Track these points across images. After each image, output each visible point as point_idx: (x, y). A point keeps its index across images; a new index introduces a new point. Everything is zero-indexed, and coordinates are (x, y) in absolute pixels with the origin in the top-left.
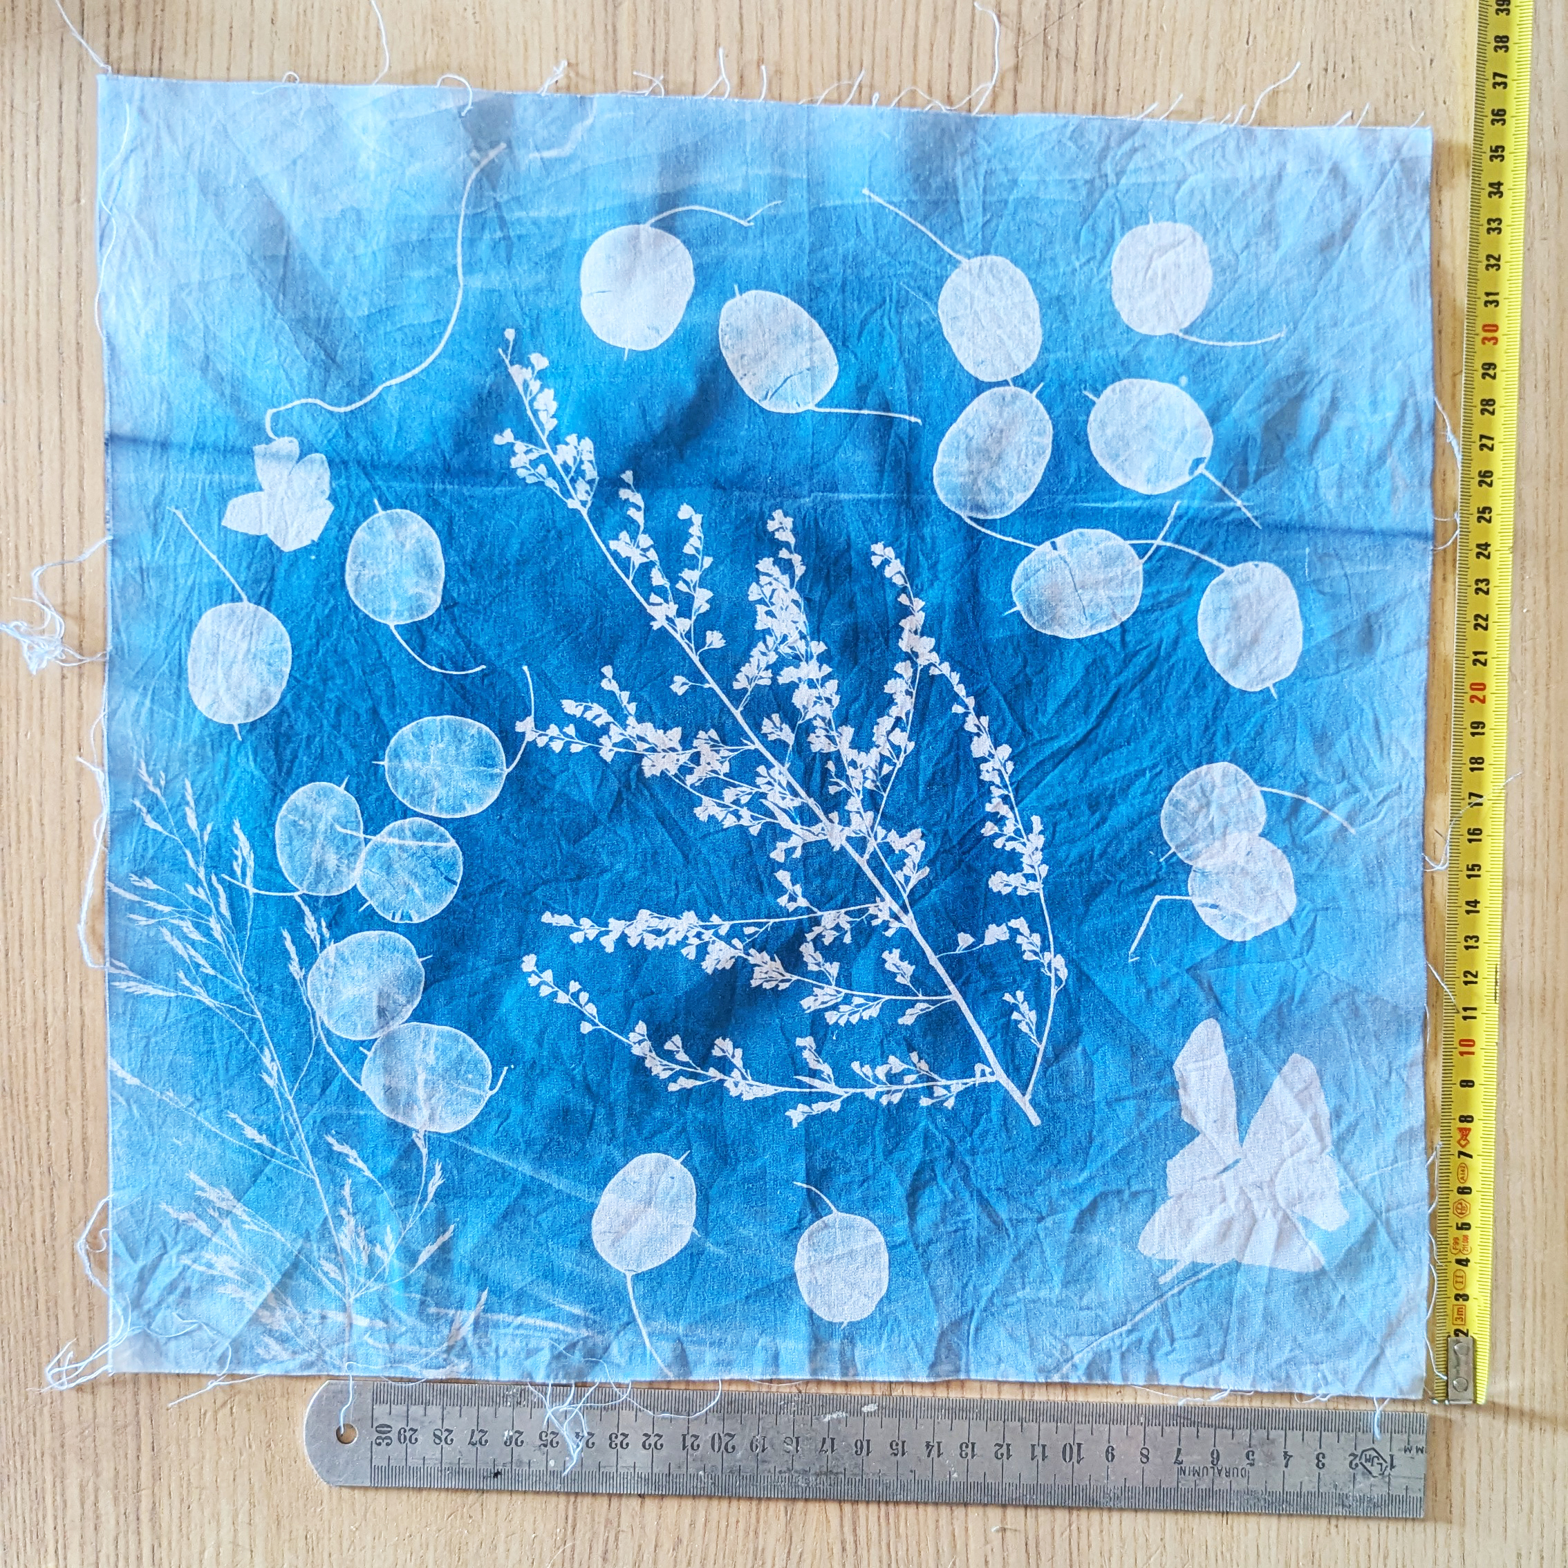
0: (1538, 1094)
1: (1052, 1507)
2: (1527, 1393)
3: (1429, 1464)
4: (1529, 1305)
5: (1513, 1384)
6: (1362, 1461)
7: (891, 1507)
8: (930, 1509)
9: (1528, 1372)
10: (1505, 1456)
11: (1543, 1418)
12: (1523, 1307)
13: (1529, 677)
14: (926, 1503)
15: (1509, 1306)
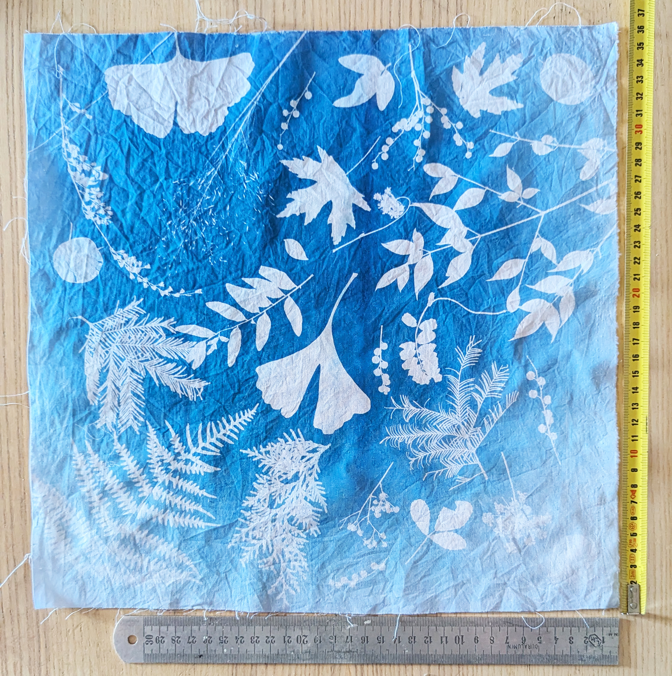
1: (451, 665)
2: (663, 609)
3: (620, 641)
5: (657, 605)
6: (590, 640)
7: (378, 666)
8: (396, 667)
9: (664, 598)
10: (654, 637)
12: (661, 570)
13: (660, 286)
14: (394, 664)
15: (655, 569)
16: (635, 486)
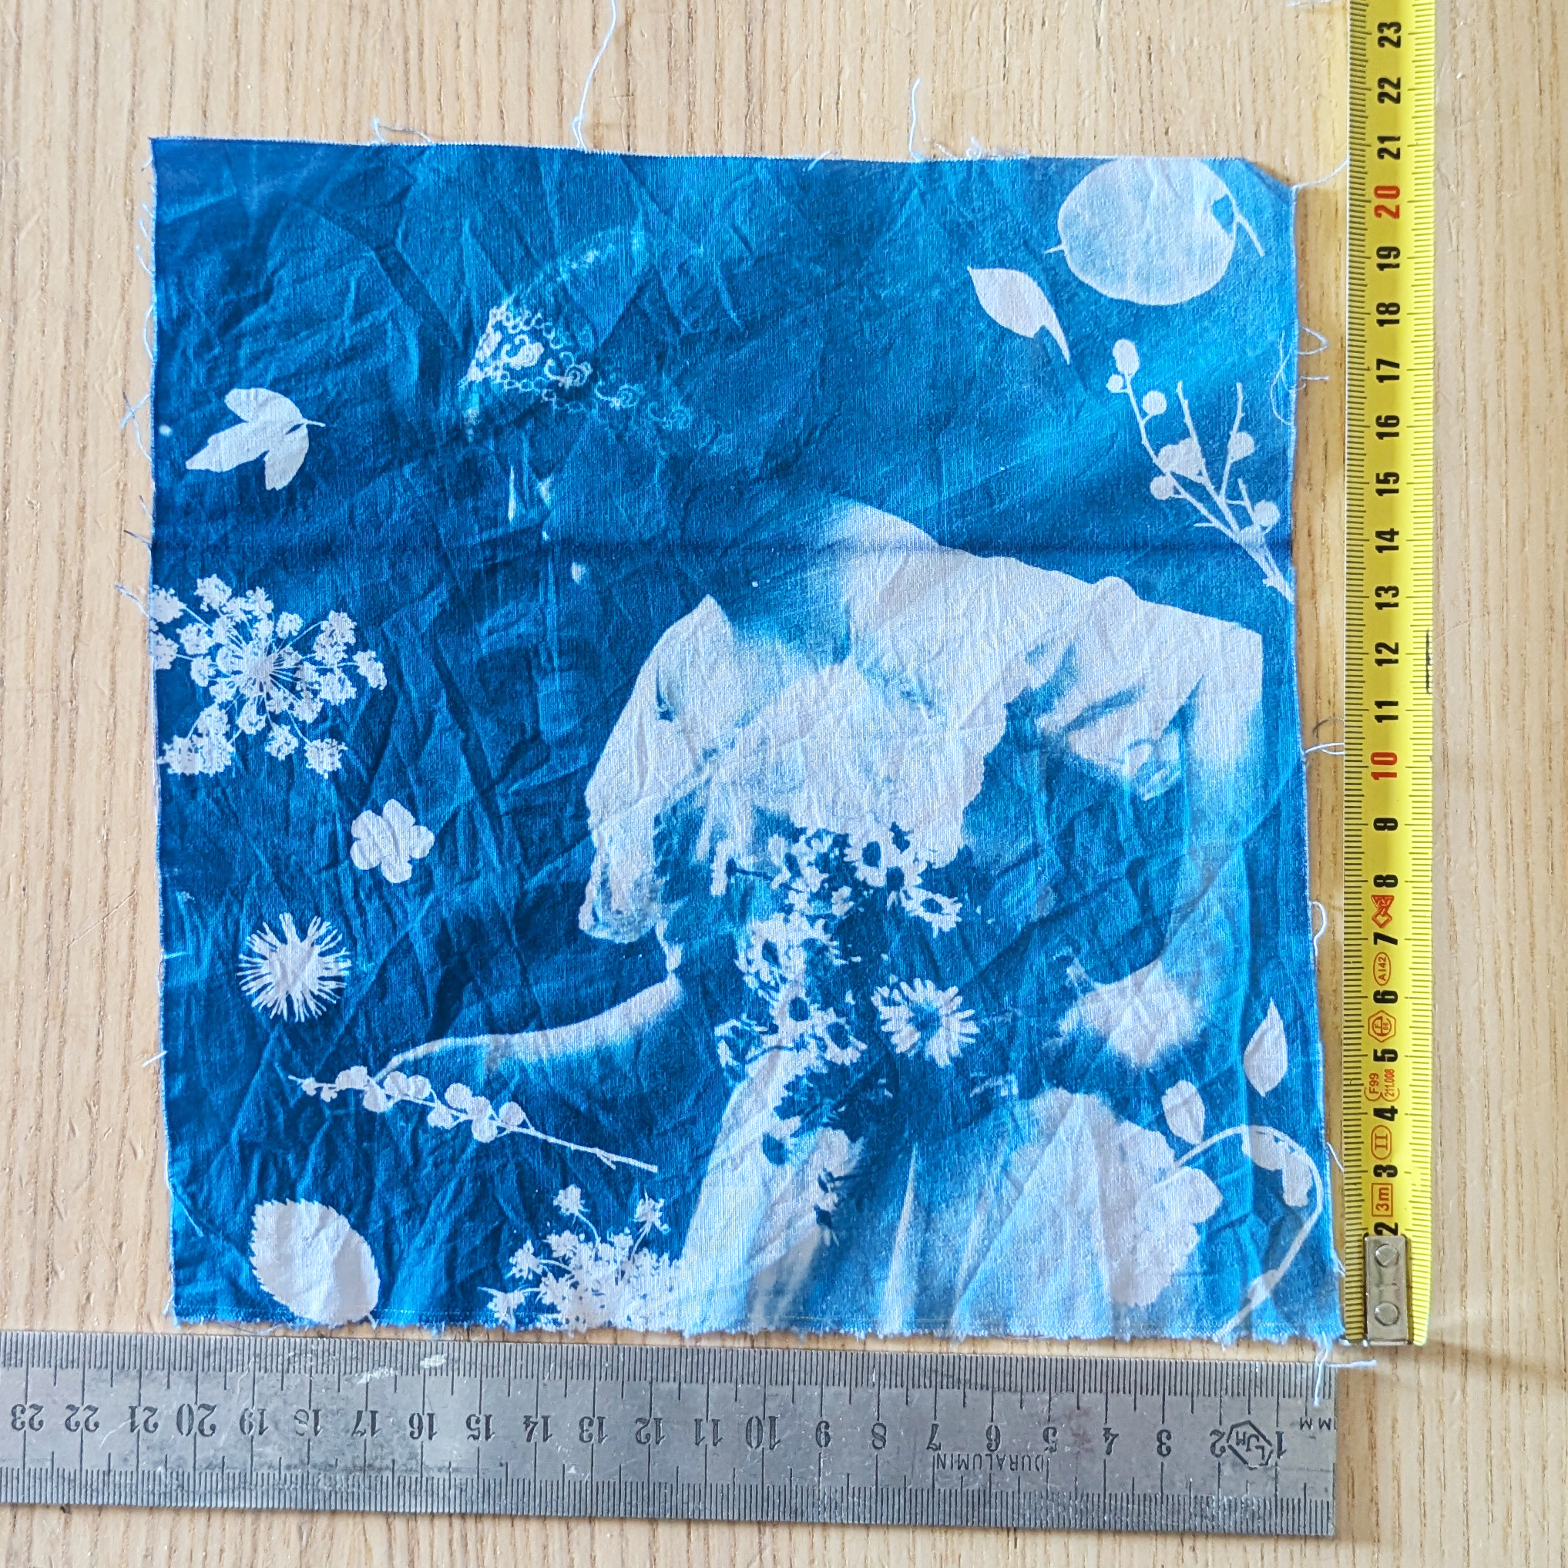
0: (1500, 841)
1: (731, 1523)
2: (1496, 1324)
3: (1341, 1444)
4: (1495, 1182)
5: (1474, 1311)
7: (470, 1523)
8: (534, 1526)
9: (1497, 1294)
10: (1463, 1431)
11: (1524, 1368)
12: (1487, 1187)
13: (1469, 181)
14: (527, 1517)
15: (1463, 1185)
16: (1387, 881)
